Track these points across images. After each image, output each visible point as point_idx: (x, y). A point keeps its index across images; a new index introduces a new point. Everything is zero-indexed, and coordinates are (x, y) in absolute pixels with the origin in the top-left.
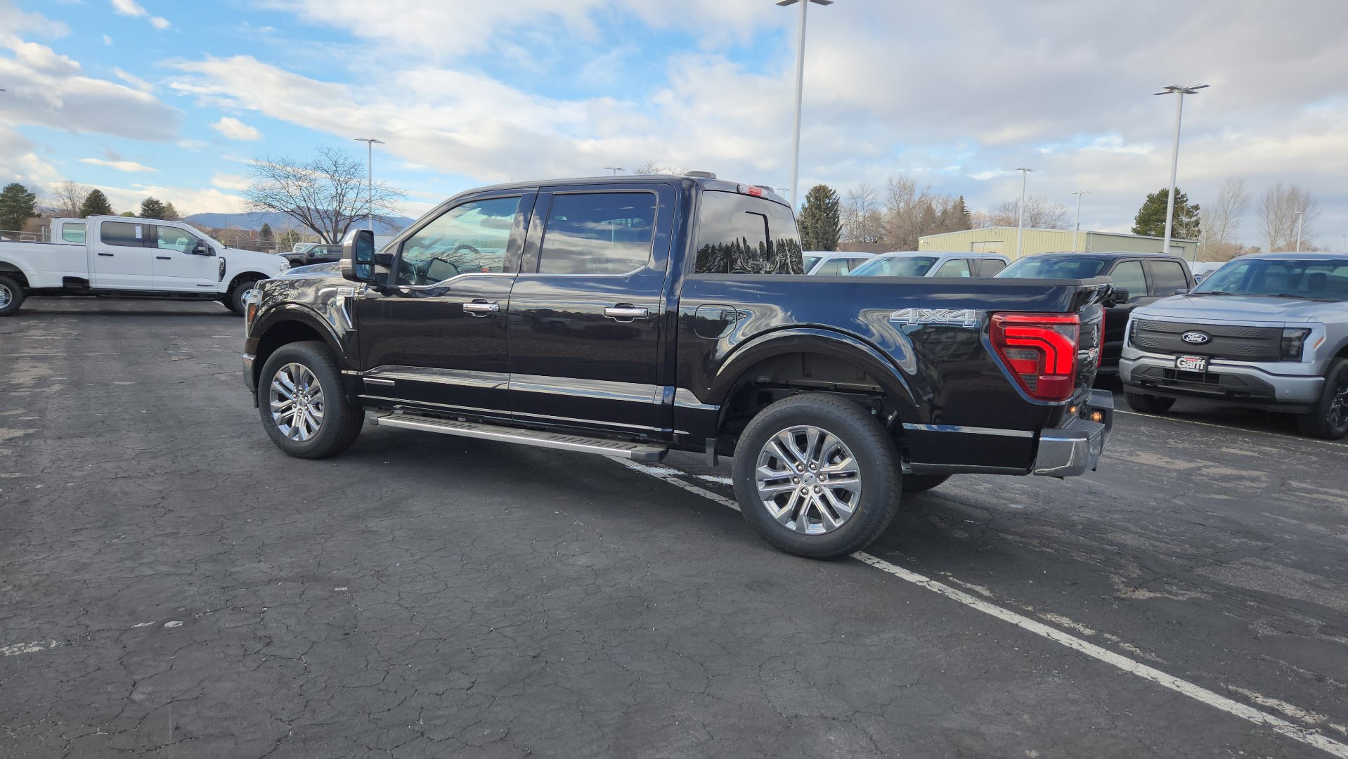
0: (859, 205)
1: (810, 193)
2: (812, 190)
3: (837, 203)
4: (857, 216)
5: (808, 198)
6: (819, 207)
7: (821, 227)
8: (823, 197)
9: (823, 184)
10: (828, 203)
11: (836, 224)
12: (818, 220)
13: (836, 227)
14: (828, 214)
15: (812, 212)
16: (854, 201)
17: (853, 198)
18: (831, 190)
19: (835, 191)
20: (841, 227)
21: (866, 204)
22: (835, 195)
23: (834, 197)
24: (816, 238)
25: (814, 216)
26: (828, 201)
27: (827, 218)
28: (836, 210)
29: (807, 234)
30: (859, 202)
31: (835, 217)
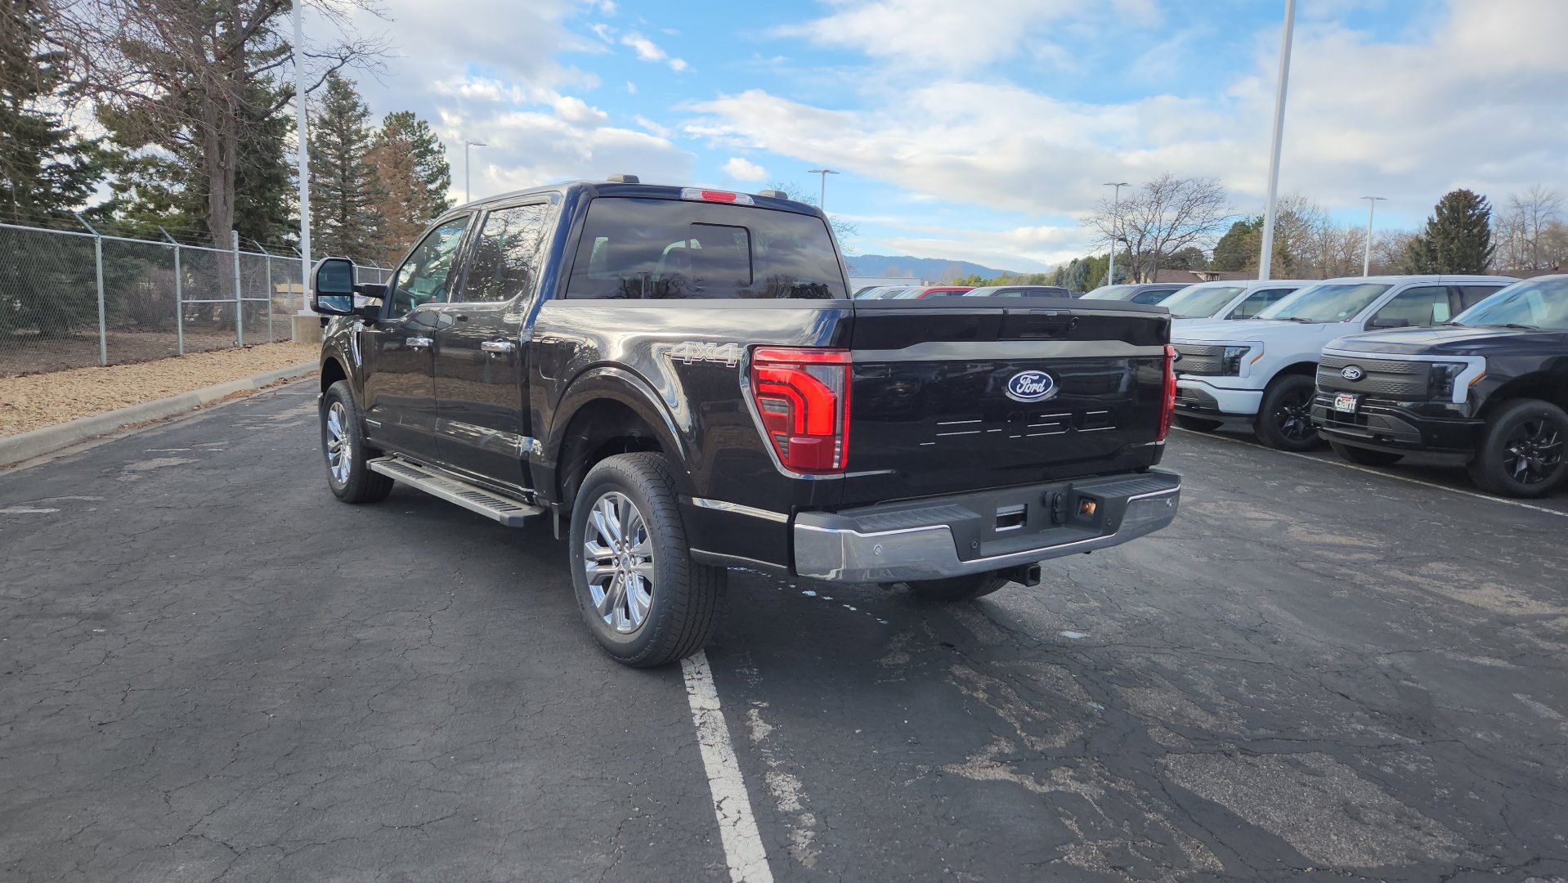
0: (1527, 216)
1: (1442, 202)
2: (1446, 198)
3: (1487, 213)
4: (1524, 232)
5: (1438, 208)
6: (1456, 221)
7: (1458, 248)
8: (1464, 207)
9: (1464, 189)
10: (1472, 215)
11: (1484, 244)
12: (1453, 239)
13: (1485, 248)
14: (1470, 231)
15: (1444, 229)
16: (1519, 210)
17: (1519, 206)
18: (1478, 197)
19: (1484, 199)
20: (1493, 248)
21: (1540, 214)
22: (1485, 202)
23: (1481, 206)
24: (1449, 265)
25: (1446, 234)
26: (1471, 212)
27: (1469, 236)
28: (1486, 225)
29: (1435, 259)
30: (1529, 211)
31: (1484, 235)
